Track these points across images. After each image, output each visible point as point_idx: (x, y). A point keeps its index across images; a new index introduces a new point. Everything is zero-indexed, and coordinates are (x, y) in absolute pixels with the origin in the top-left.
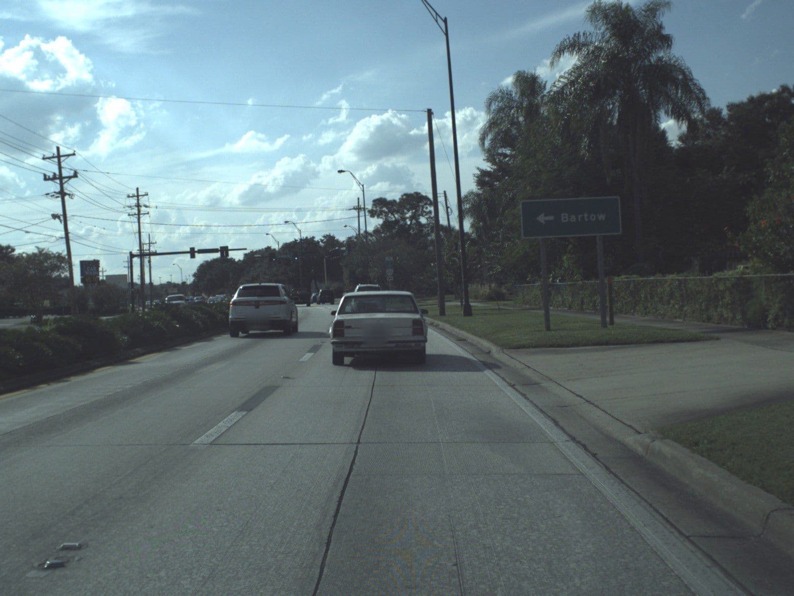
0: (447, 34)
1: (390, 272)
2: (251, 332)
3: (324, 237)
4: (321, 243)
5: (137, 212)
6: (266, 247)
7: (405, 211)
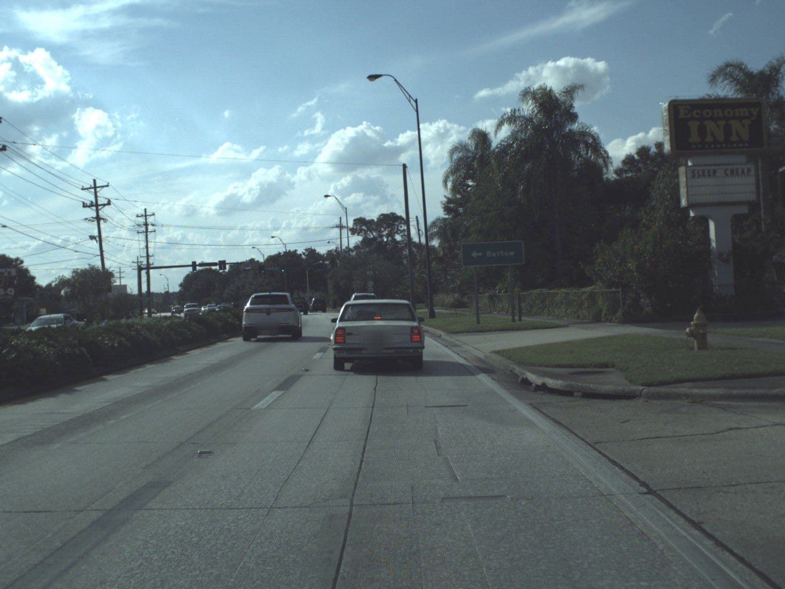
0: (417, 111)
1: (371, 284)
2: (259, 337)
3: (306, 250)
4: (303, 256)
5: (145, 230)
6: (250, 259)
7: (382, 229)
